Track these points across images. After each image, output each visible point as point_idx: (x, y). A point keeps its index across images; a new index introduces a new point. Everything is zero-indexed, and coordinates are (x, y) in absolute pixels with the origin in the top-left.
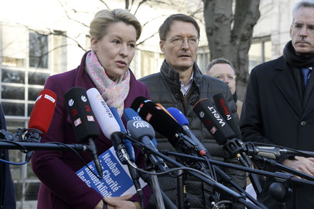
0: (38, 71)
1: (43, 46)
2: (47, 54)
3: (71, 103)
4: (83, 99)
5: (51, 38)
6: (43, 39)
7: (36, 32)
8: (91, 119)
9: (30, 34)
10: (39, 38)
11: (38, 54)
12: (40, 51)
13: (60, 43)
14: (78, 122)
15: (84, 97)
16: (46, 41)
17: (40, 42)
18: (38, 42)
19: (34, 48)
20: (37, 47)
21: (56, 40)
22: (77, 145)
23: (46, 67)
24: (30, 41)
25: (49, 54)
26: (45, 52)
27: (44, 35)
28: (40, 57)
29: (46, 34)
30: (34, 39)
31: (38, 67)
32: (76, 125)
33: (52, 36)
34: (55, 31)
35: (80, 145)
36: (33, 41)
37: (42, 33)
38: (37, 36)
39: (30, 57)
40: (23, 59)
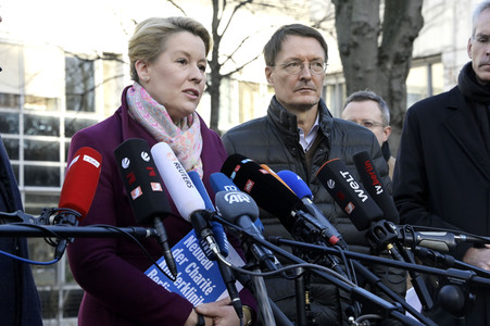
0: (79, 116)
1: (88, 77)
2: (93, 90)
3: (126, 163)
4: (145, 156)
5: (99, 65)
6: (87, 67)
7: (76, 56)
8: (156, 187)
9: (67, 60)
10: (81, 66)
11: (79, 90)
12: (82, 85)
13: (113, 73)
14: (137, 192)
15: (146, 154)
16: (92, 69)
17: (83, 71)
18: (79, 71)
19: (73, 80)
20: (78, 78)
21: (106, 67)
22: (136, 229)
23: (92, 109)
24: (67, 69)
25: (97, 90)
26: (89, 87)
27: (87, 61)
28: (83, 95)
29: (90, 58)
30: (73, 66)
31: (80, 110)
32: (134, 198)
33: (100, 60)
34: (104, 54)
35: (142, 229)
36: (72, 70)
37: (84, 58)
38: (77, 62)
39: (67, 94)
40: (56, 99)
